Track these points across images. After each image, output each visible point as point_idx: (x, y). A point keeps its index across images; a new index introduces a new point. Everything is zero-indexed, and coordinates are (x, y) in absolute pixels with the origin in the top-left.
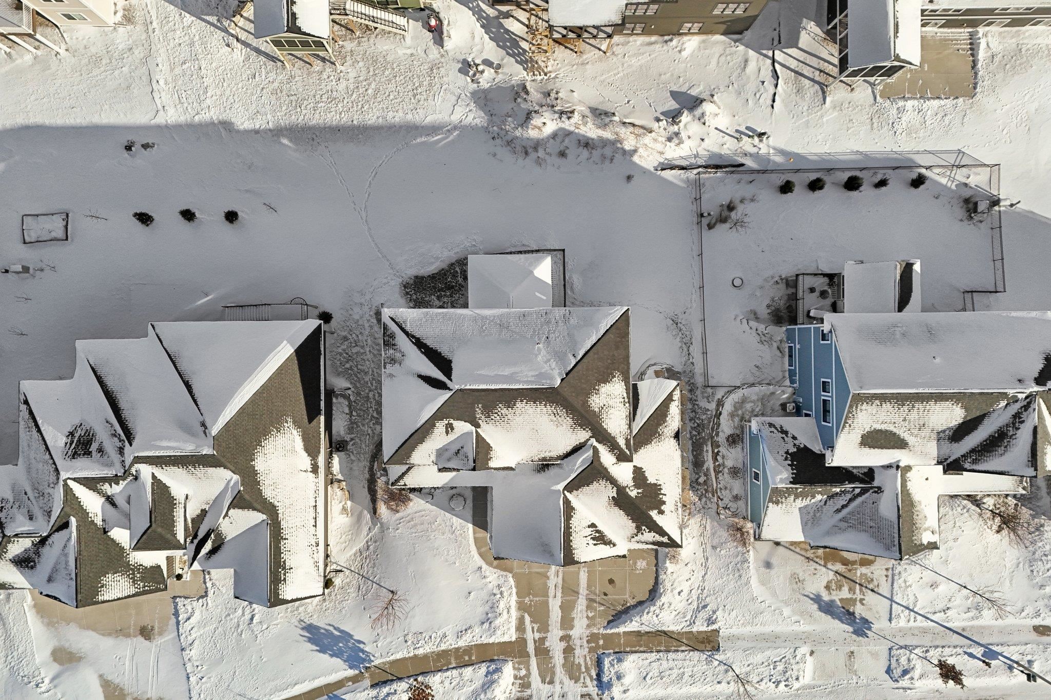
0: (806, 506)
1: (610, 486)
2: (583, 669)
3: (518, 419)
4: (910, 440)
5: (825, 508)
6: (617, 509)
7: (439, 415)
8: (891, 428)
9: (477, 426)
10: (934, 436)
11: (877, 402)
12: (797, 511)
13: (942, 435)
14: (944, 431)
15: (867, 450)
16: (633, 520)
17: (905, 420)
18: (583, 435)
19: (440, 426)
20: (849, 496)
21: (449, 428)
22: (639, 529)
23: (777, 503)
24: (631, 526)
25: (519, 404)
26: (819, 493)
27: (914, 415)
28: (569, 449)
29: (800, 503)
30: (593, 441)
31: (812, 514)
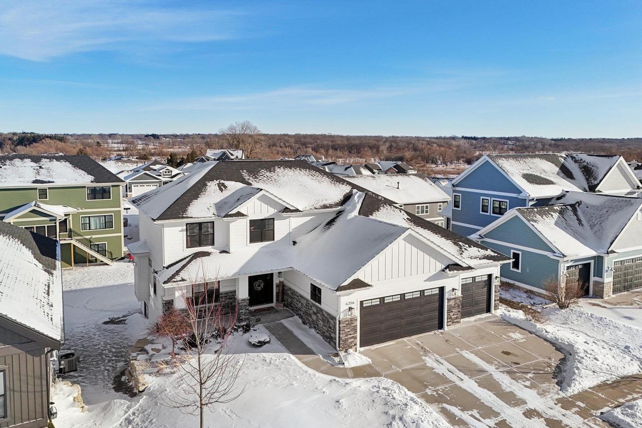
3: (284, 180)
7: (207, 179)
8: (531, 173)
9: (248, 183)
11: (504, 159)
18: (345, 188)
19: (212, 186)
21: (223, 185)
30: (358, 191)
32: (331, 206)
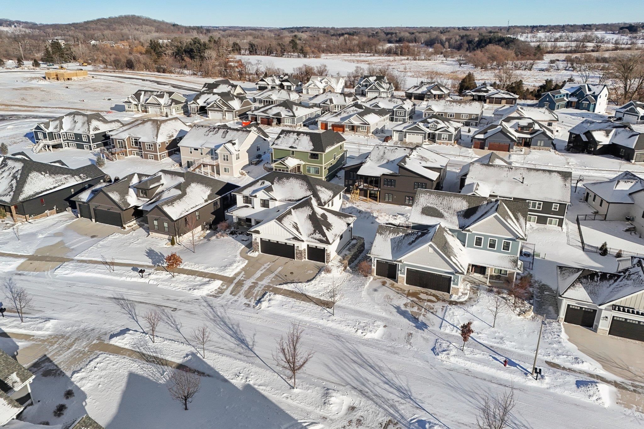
0: (394, 238)
1: (310, 209)
2: (254, 295)
3: (288, 184)
4: (445, 214)
5: (404, 241)
6: (309, 220)
7: (261, 179)
8: (436, 207)
9: (273, 184)
10: (456, 214)
11: (428, 194)
12: (389, 241)
13: (459, 213)
14: (460, 212)
15: (424, 216)
16: (314, 227)
17: (441, 204)
18: (309, 193)
19: (260, 182)
20: (415, 236)
21: (264, 183)
22: (315, 231)
23: (381, 234)
24: (312, 229)
25: (291, 179)
26: (401, 231)
27: (445, 202)
28: (301, 197)
29: (392, 236)
30: (312, 196)
31: (397, 243)
32: (293, 201)
